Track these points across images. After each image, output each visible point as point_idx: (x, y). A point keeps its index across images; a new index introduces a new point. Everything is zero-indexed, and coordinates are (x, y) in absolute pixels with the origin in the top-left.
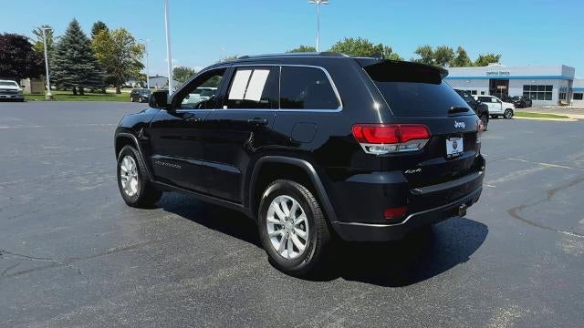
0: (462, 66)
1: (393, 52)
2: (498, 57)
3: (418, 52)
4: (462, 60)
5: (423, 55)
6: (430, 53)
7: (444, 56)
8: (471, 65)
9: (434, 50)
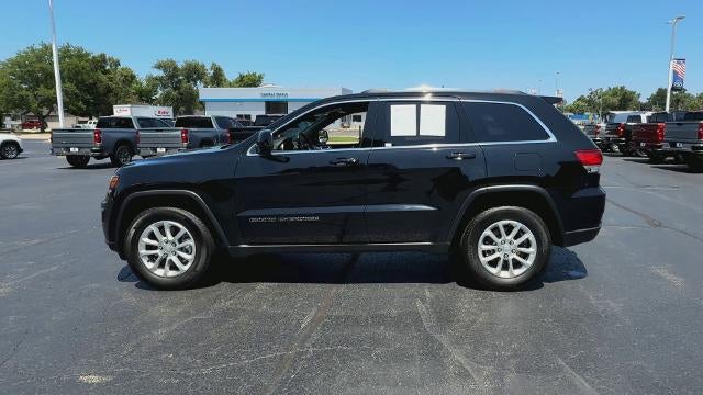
0: (218, 85)
1: (123, 65)
2: (260, 77)
3: (159, 67)
4: (217, 79)
5: (165, 71)
6: (175, 68)
7: (194, 73)
8: (230, 85)
9: (180, 65)
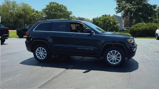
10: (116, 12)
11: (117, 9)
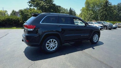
10: (29, 6)
11: (30, 3)
